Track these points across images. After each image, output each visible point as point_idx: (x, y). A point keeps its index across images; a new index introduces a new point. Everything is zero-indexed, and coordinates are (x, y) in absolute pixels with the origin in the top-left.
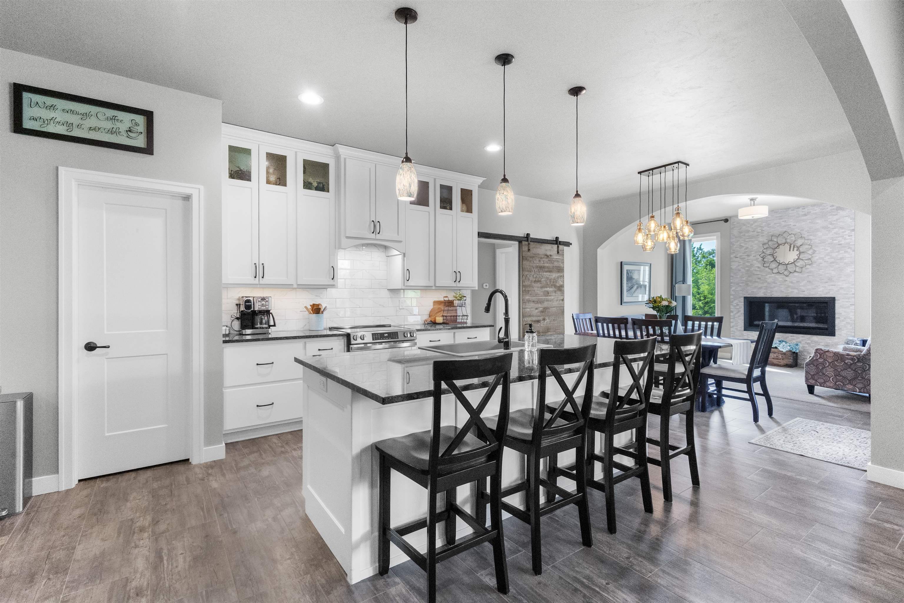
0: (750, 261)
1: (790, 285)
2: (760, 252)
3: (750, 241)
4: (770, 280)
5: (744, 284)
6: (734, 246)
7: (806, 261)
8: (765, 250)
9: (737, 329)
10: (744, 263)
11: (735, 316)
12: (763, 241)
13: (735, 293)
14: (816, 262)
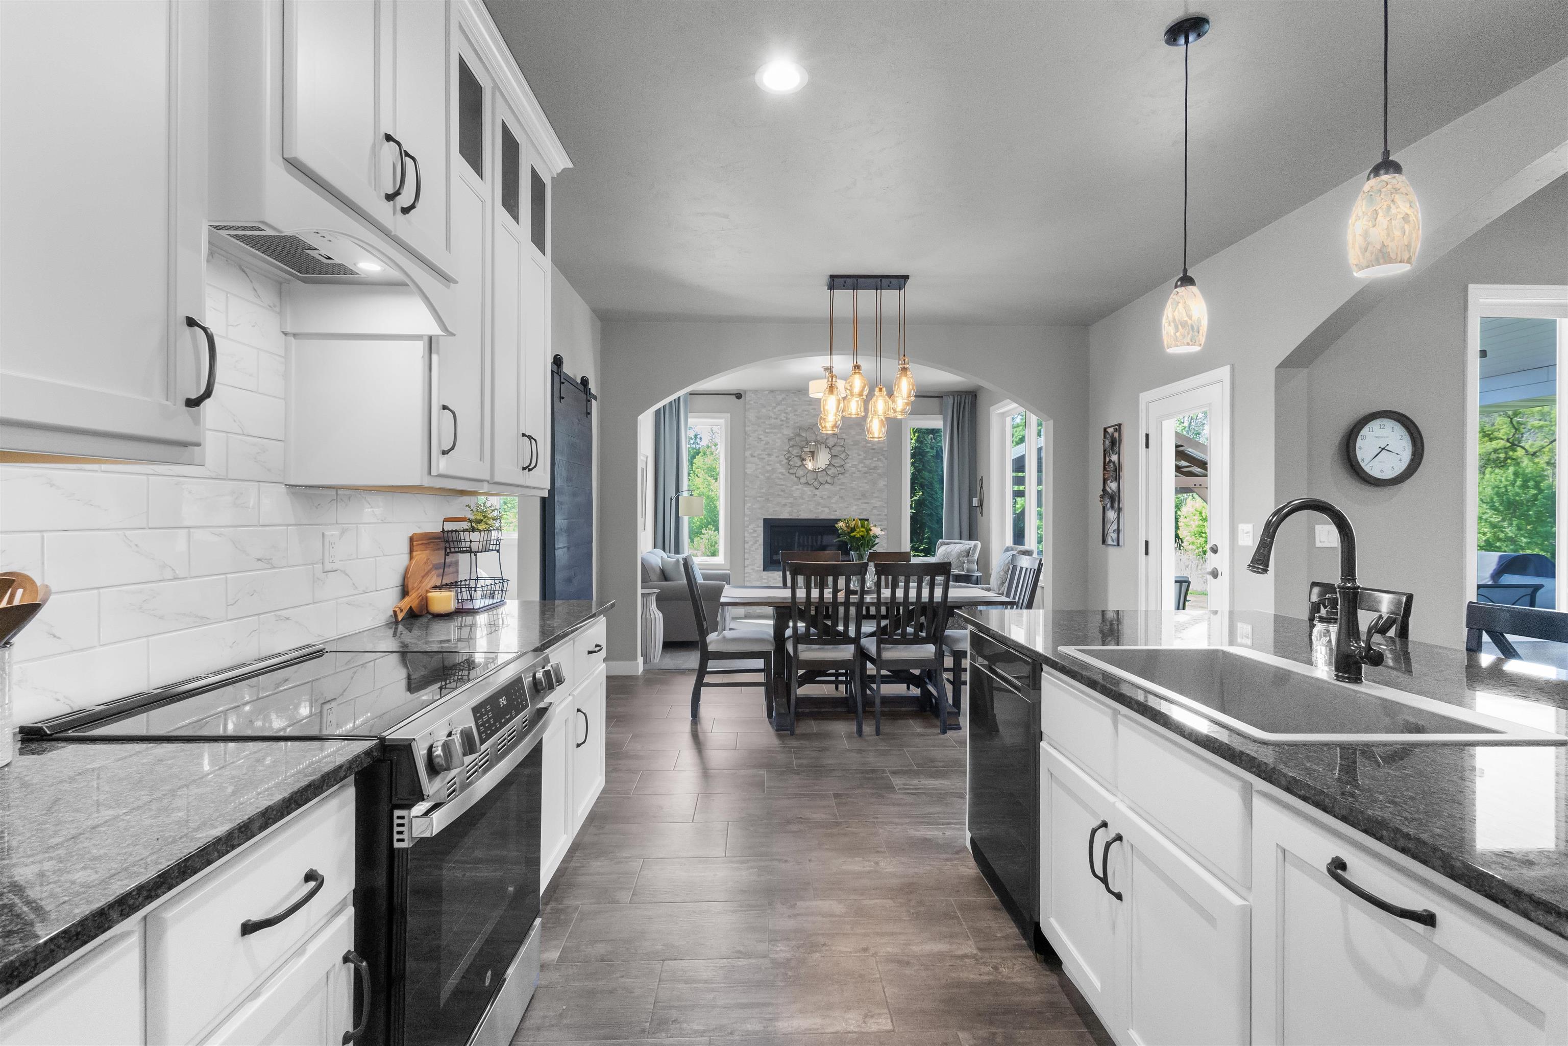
0: (770, 463)
1: (820, 501)
2: (786, 451)
3: (771, 433)
4: (797, 494)
5: (764, 499)
6: (751, 439)
7: (838, 469)
8: (790, 449)
9: (753, 569)
10: (763, 467)
11: (752, 549)
12: (789, 434)
13: (750, 513)
14: (848, 471)
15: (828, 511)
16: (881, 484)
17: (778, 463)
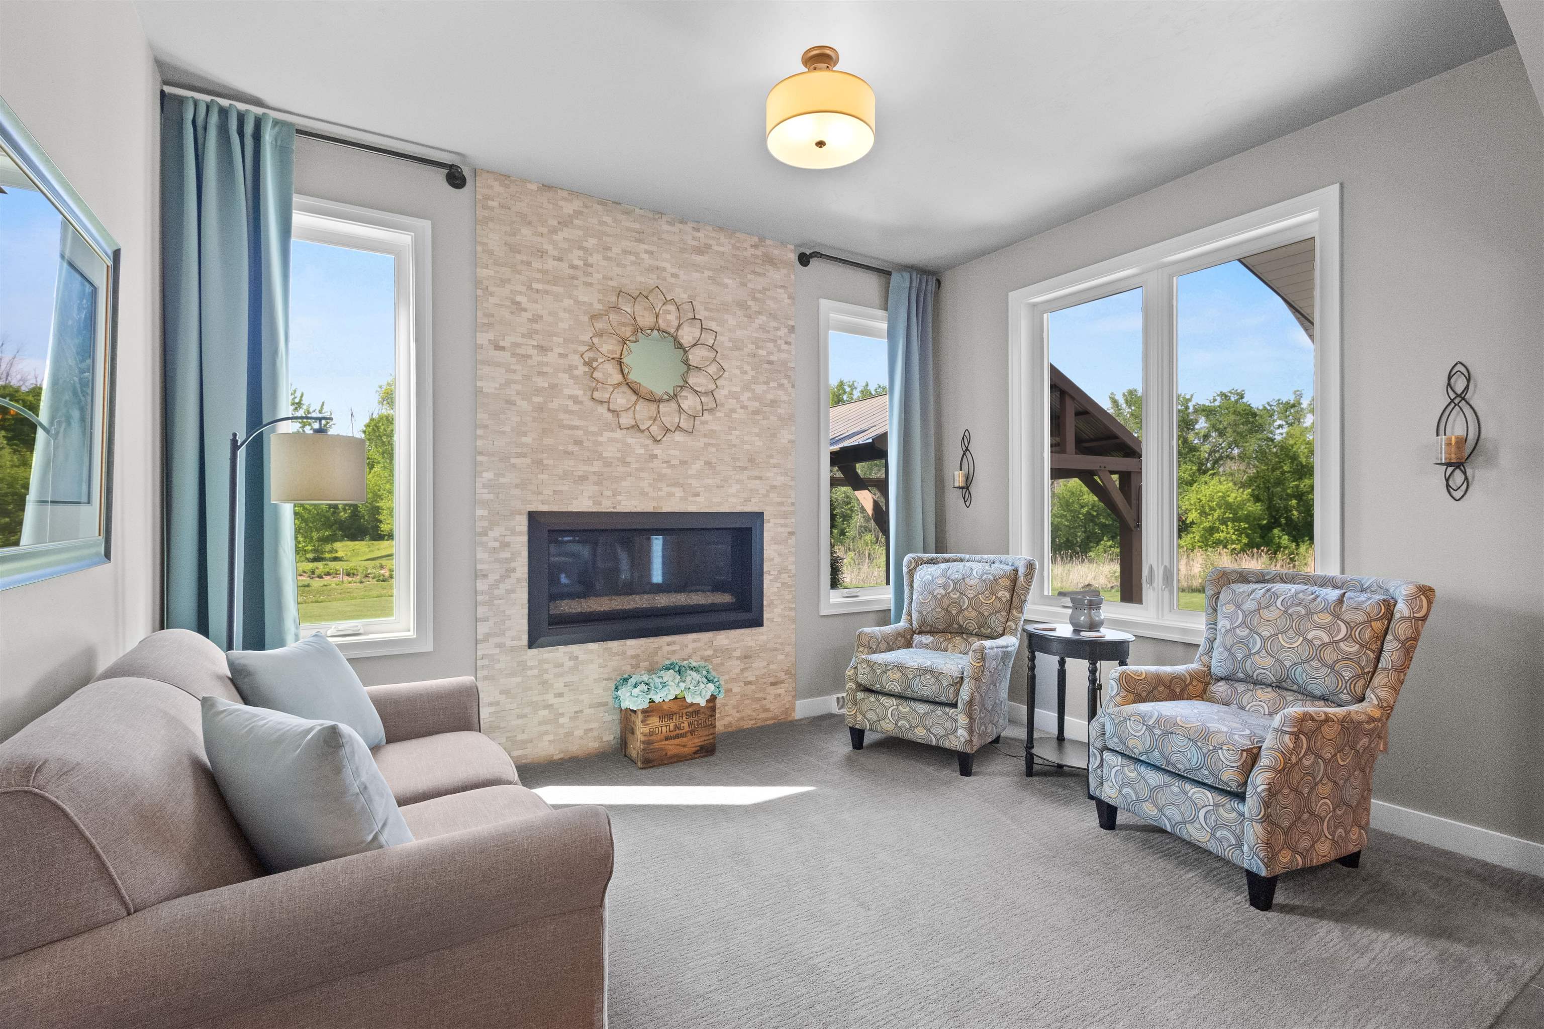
0: (545, 369)
1: (664, 471)
2: (583, 343)
3: (547, 292)
4: (611, 452)
5: (528, 461)
6: (492, 300)
7: (704, 399)
8: (595, 340)
9: (499, 646)
10: (527, 378)
11: (496, 592)
12: (591, 304)
13: (491, 496)
14: (723, 405)
15: (682, 495)
16: (785, 437)
17: (565, 371)
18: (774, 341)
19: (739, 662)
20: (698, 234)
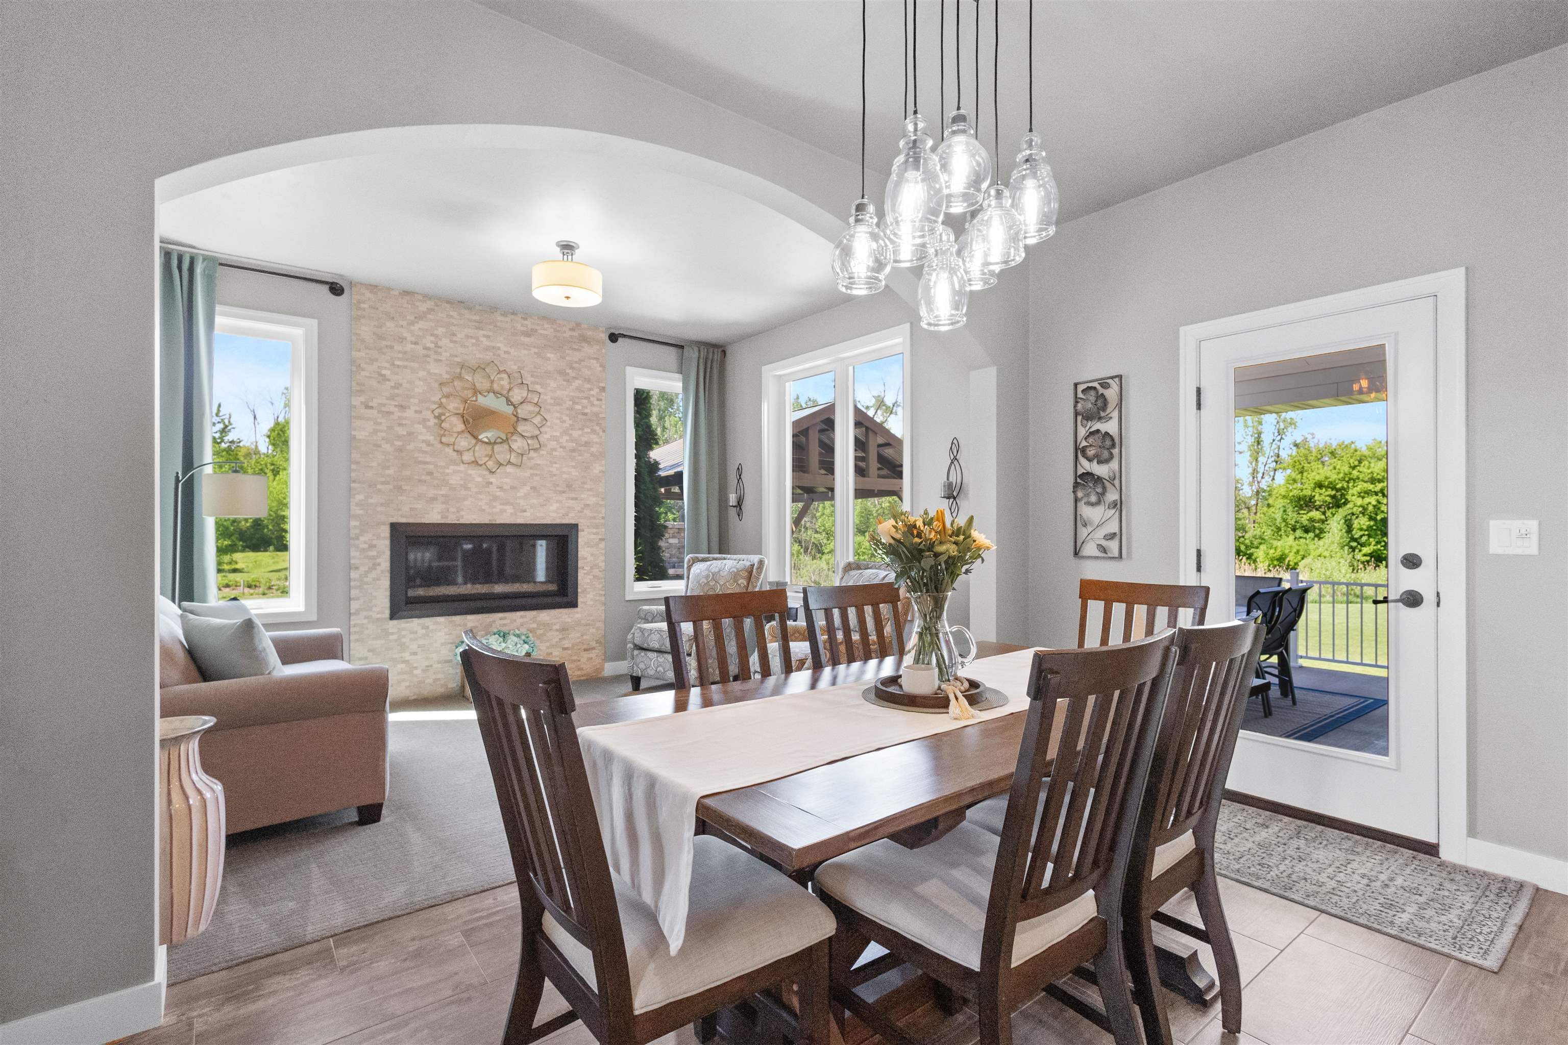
0: (404, 422)
1: (498, 494)
2: (434, 403)
3: (406, 367)
4: (455, 480)
5: (391, 487)
6: (363, 373)
7: (529, 442)
8: (444, 400)
9: (367, 617)
10: (390, 428)
11: (365, 579)
12: (441, 375)
13: (361, 512)
14: (545, 446)
15: (512, 511)
16: (597, 469)
17: (419, 423)
18: (588, 398)
19: (558, 633)
20: (525, 322)
